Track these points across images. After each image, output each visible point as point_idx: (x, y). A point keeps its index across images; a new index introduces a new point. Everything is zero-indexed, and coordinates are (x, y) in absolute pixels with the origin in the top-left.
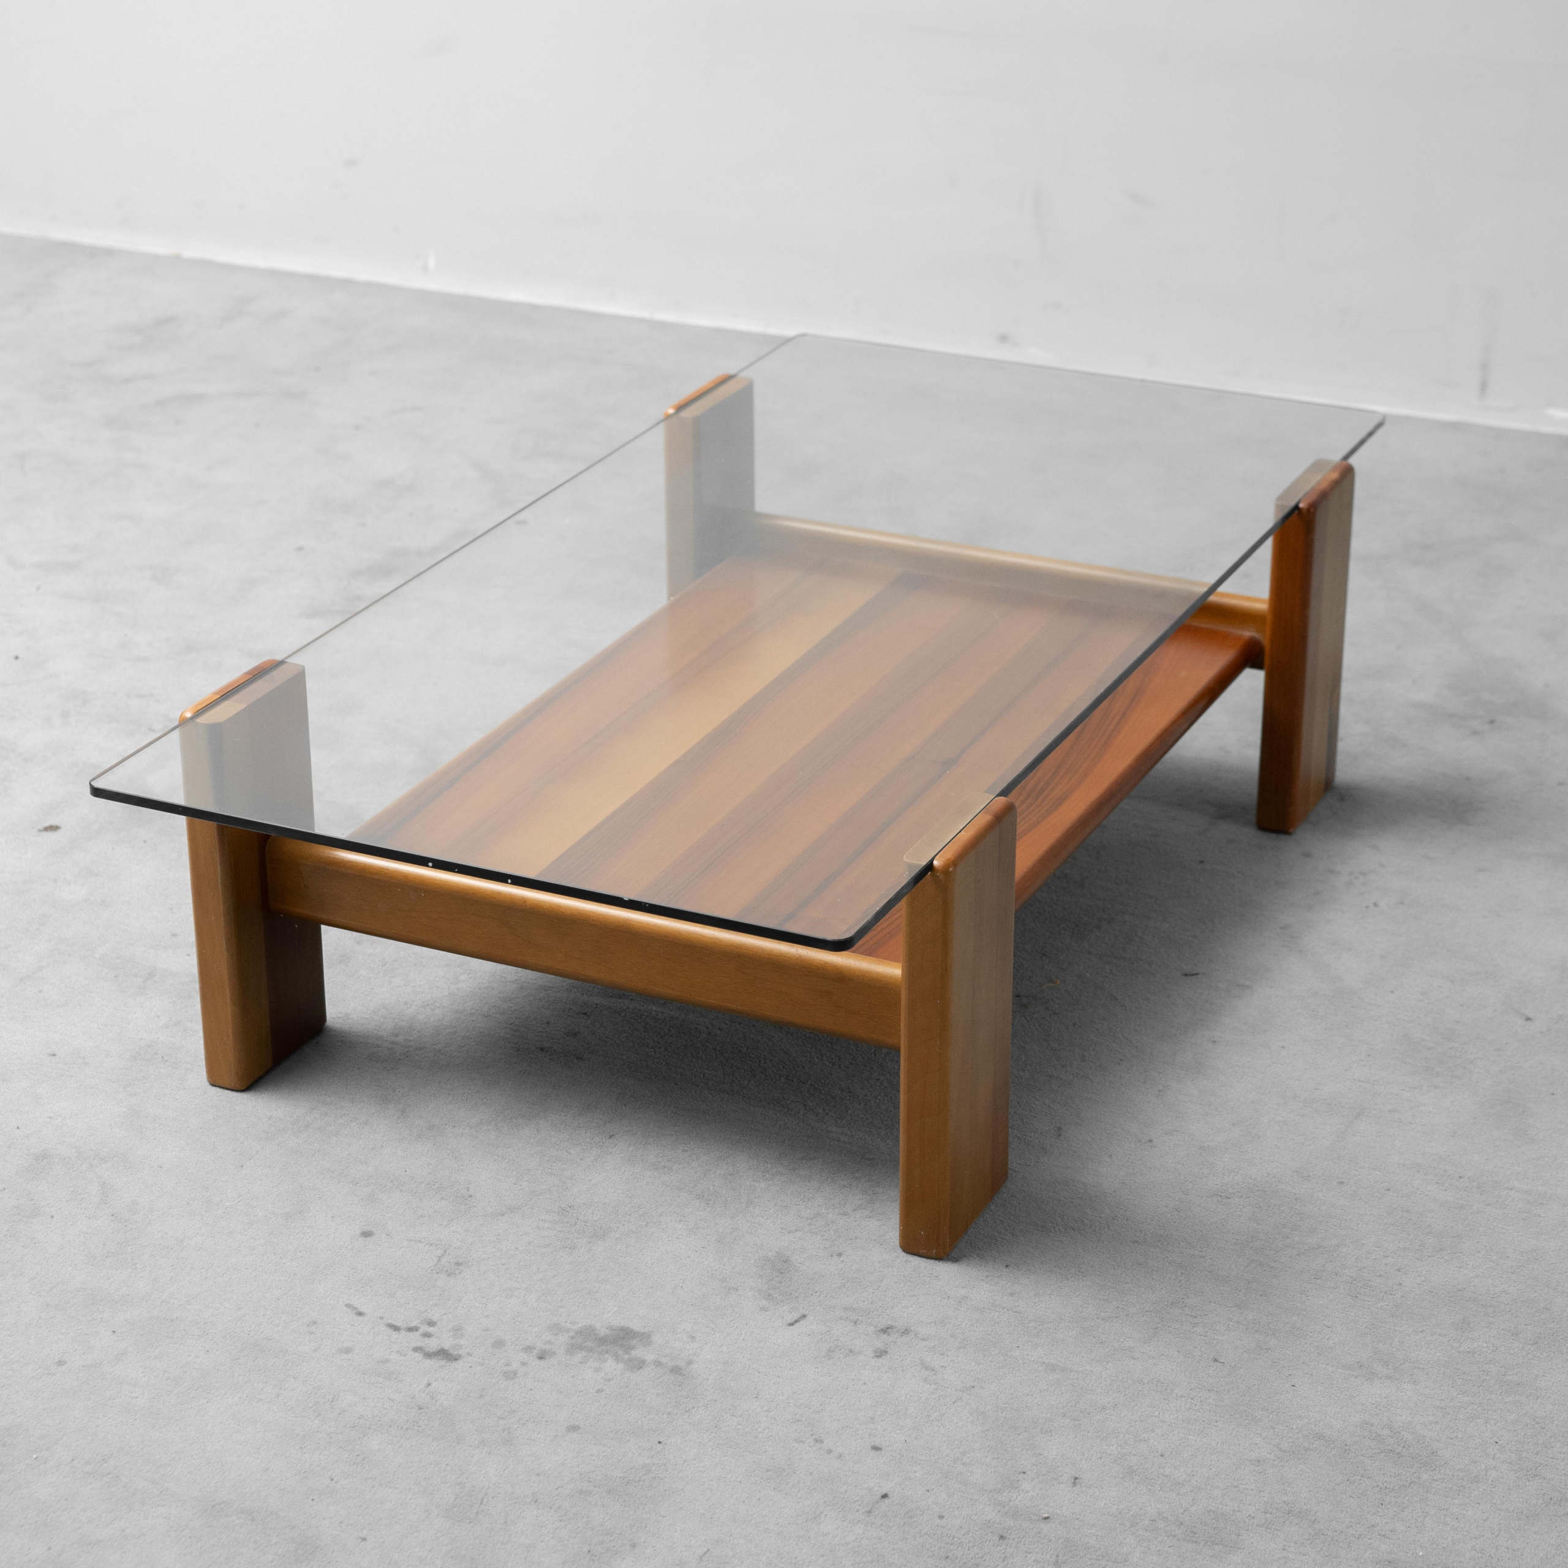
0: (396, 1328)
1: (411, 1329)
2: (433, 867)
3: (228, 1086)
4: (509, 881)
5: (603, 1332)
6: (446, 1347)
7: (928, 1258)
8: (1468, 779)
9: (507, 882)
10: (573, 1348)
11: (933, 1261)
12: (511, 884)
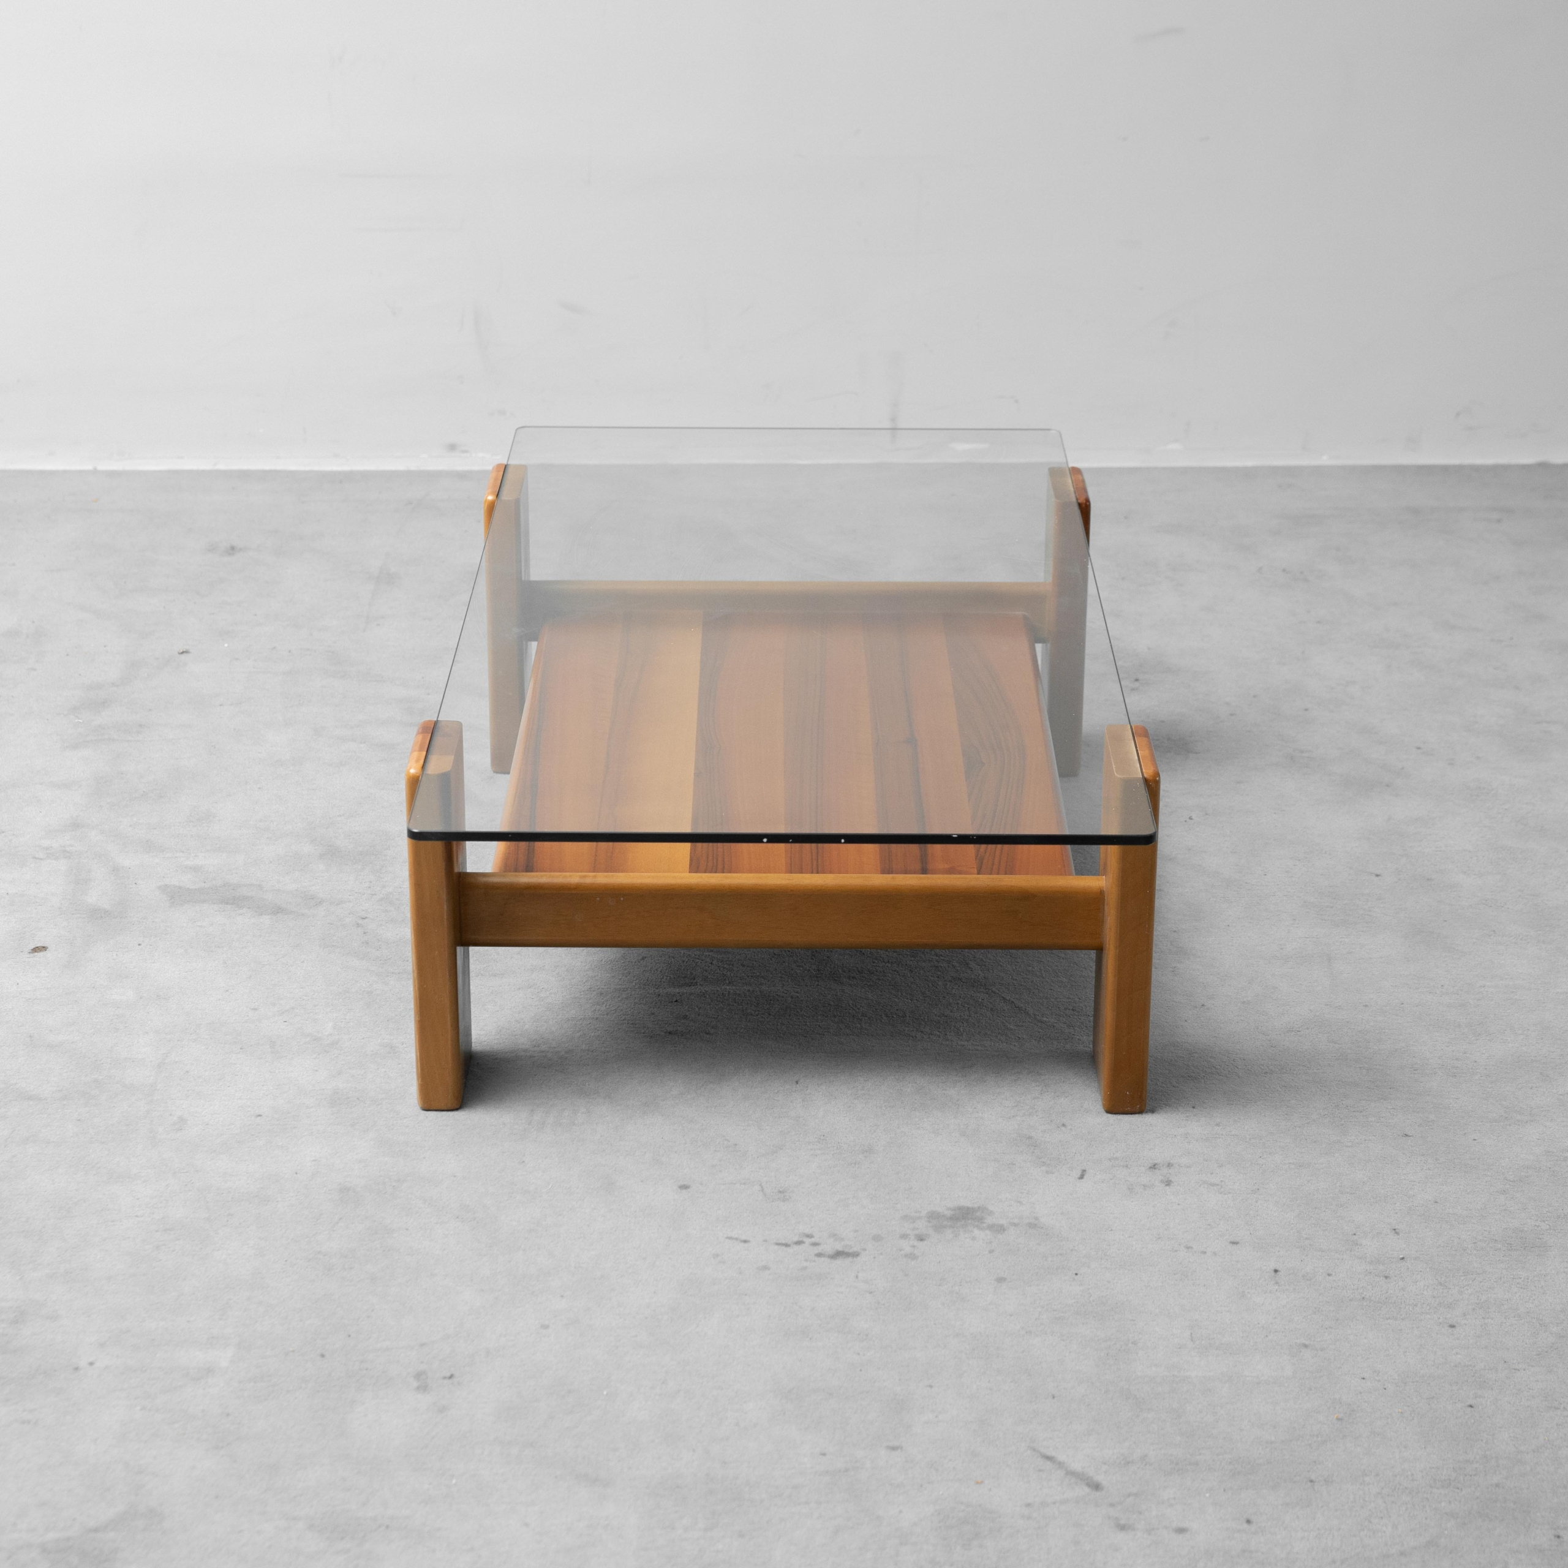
0: (787, 1245)
1: (799, 1243)
2: (767, 842)
3: (445, 1108)
4: (843, 841)
5: (949, 1213)
6: (840, 1249)
7: (1132, 1114)
8: (1163, 722)
9: (840, 842)
10: (939, 1229)
11: (1137, 1115)
12: (844, 843)
